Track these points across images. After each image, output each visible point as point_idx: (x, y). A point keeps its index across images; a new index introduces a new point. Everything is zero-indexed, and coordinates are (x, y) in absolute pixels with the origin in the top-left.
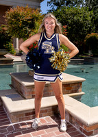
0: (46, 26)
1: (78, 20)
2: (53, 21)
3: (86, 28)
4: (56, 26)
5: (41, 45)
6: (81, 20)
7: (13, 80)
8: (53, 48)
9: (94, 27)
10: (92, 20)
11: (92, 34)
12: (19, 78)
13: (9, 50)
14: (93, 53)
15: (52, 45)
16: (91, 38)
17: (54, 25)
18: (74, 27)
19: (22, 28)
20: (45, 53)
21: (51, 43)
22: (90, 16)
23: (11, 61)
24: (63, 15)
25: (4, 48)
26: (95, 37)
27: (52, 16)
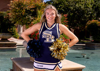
0: (47, 16)
1: (80, 7)
2: (54, 12)
3: (87, 15)
4: (57, 17)
5: (42, 34)
6: (83, 7)
7: (14, 65)
8: (53, 37)
9: (95, 14)
10: (92, 8)
11: (93, 21)
12: (19, 64)
13: (13, 34)
14: (94, 38)
15: (53, 34)
16: (92, 24)
17: (54, 15)
18: (76, 14)
19: (25, 16)
20: (45, 41)
21: (51, 32)
22: (91, 4)
23: (15, 45)
24: (66, 3)
25: (8, 32)
26: (95, 24)
27: (53, 8)
